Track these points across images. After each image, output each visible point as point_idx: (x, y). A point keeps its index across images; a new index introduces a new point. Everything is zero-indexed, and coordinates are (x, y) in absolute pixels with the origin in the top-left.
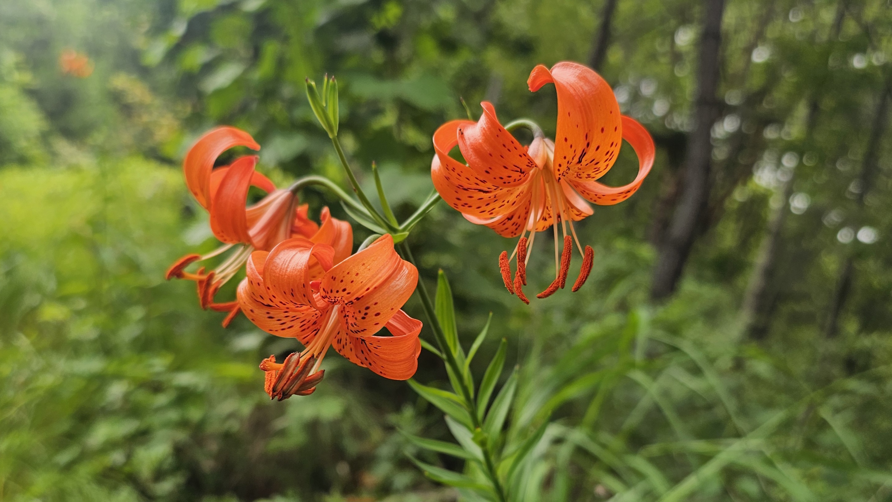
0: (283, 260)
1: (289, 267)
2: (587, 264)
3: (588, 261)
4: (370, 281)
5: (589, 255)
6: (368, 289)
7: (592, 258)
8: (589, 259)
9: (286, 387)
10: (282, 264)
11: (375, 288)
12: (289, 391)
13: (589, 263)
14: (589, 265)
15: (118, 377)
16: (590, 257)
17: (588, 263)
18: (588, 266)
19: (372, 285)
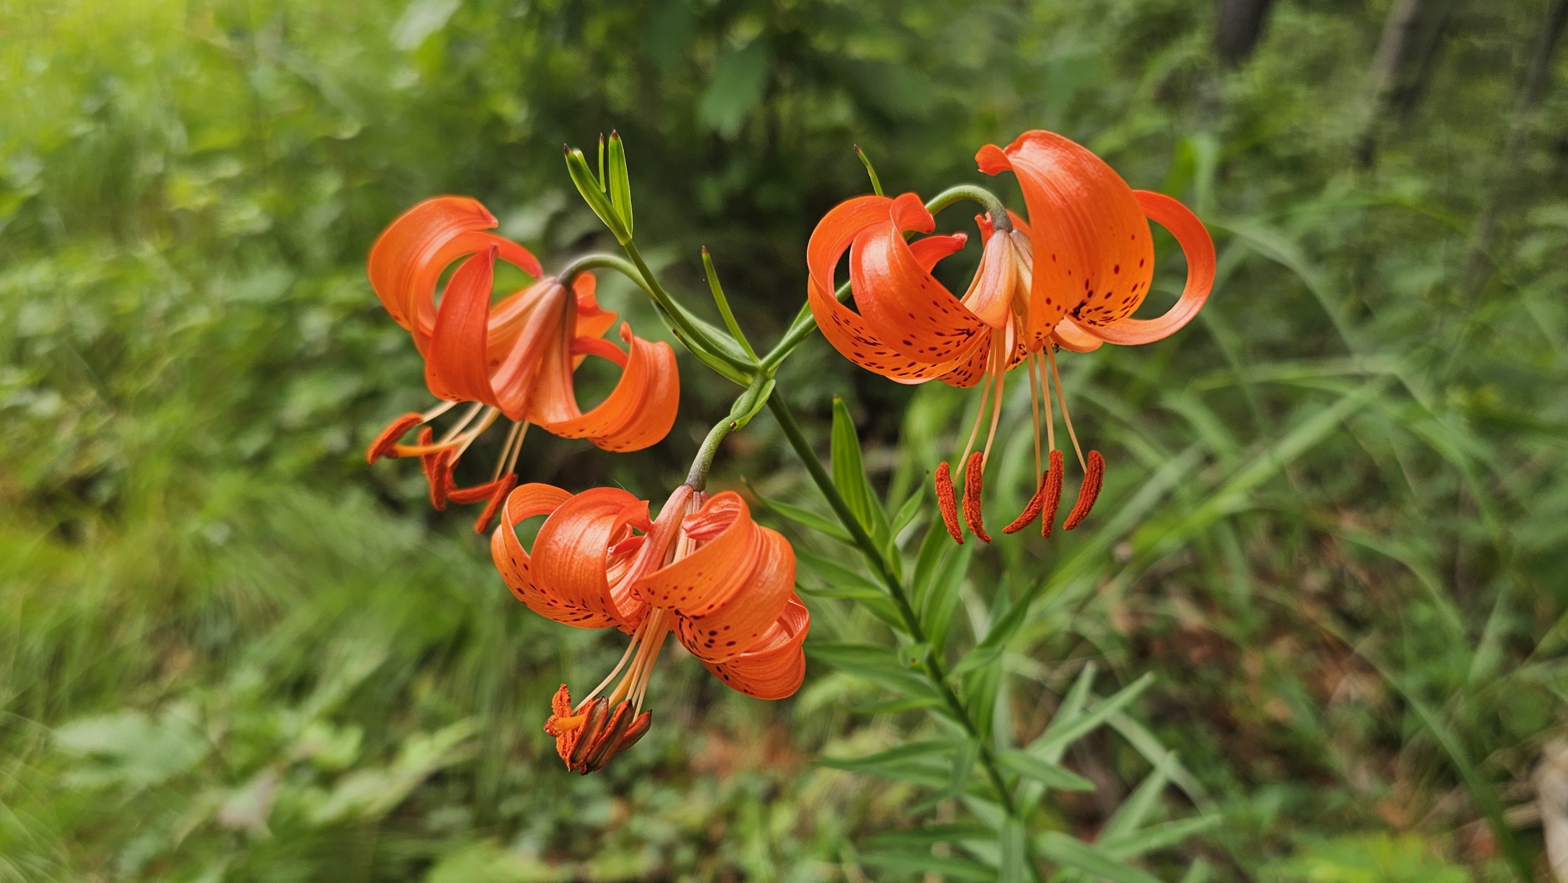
0: (562, 545)
1: (574, 562)
2: (1092, 488)
3: (1093, 482)
4: (714, 595)
5: (1095, 471)
6: (711, 607)
7: (1100, 475)
8: (1095, 477)
9: (590, 757)
10: (562, 555)
11: (724, 605)
12: (596, 761)
13: (1096, 485)
14: (1095, 488)
15: (314, 301)
16: (1097, 475)
17: (1093, 485)
18: (1092, 490)
19: (717, 601)
